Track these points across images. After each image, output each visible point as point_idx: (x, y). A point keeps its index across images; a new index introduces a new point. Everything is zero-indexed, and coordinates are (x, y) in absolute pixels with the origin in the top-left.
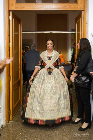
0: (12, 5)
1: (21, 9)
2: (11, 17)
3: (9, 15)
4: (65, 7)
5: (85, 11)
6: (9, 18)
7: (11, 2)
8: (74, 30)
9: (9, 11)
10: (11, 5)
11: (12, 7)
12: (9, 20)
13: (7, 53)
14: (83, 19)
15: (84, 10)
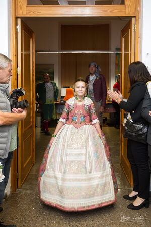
0: (21, 8)
1: (35, 14)
2: (19, 27)
3: (16, 24)
4: (104, 11)
5: (137, 17)
6: (16, 29)
7: (19, 4)
8: (119, 49)
9: (17, 18)
10: (19, 9)
11: (21, 10)
12: (16, 33)
13: (14, 83)
14: (133, 31)
15: (135, 17)
